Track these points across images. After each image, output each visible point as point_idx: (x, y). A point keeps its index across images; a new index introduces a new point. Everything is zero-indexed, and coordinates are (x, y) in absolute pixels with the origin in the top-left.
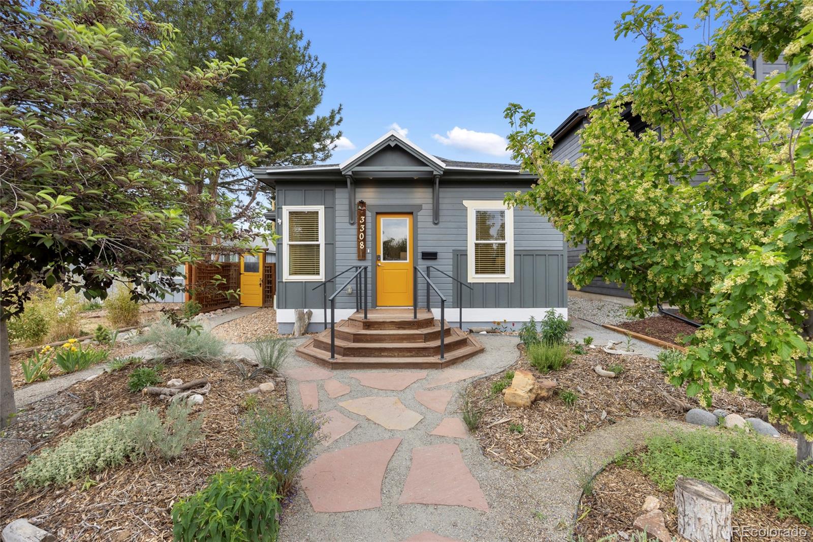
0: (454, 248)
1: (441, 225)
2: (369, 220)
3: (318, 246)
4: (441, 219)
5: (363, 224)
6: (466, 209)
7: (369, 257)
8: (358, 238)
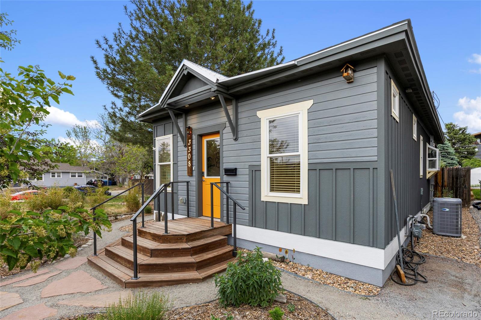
0: (250, 163)
1: (240, 140)
2: (195, 142)
3: (169, 165)
4: (240, 134)
5: (190, 146)
6: (259, 121)
7: (195, 173)
8: (188, 158)
